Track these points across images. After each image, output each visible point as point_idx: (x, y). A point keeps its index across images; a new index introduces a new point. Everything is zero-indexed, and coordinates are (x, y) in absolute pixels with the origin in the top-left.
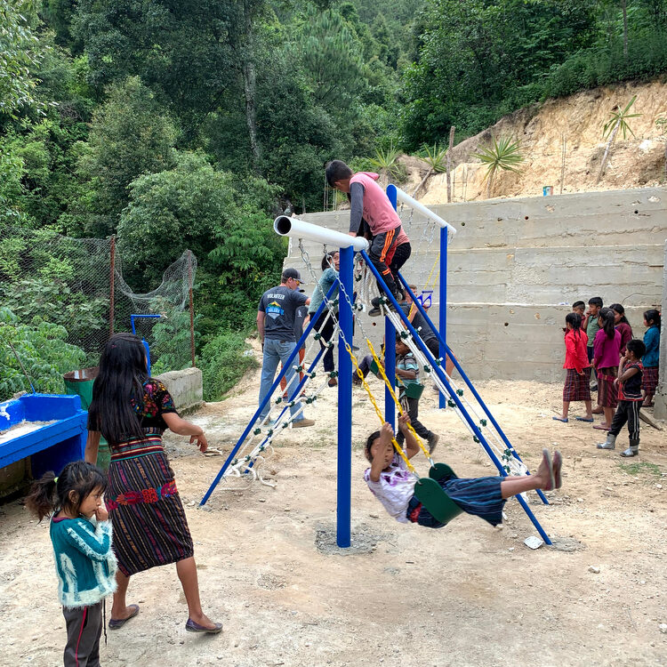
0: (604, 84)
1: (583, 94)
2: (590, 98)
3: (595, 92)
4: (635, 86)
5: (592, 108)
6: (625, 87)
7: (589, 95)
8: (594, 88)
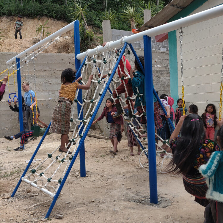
0: (15, 15)
1: (5, 17)
2: (9, 20)
3: (10, 18)
4: (28, 19)
5: (10, 24)
6: (24, 18)
7: (8, 18)
8: (10, 16)
